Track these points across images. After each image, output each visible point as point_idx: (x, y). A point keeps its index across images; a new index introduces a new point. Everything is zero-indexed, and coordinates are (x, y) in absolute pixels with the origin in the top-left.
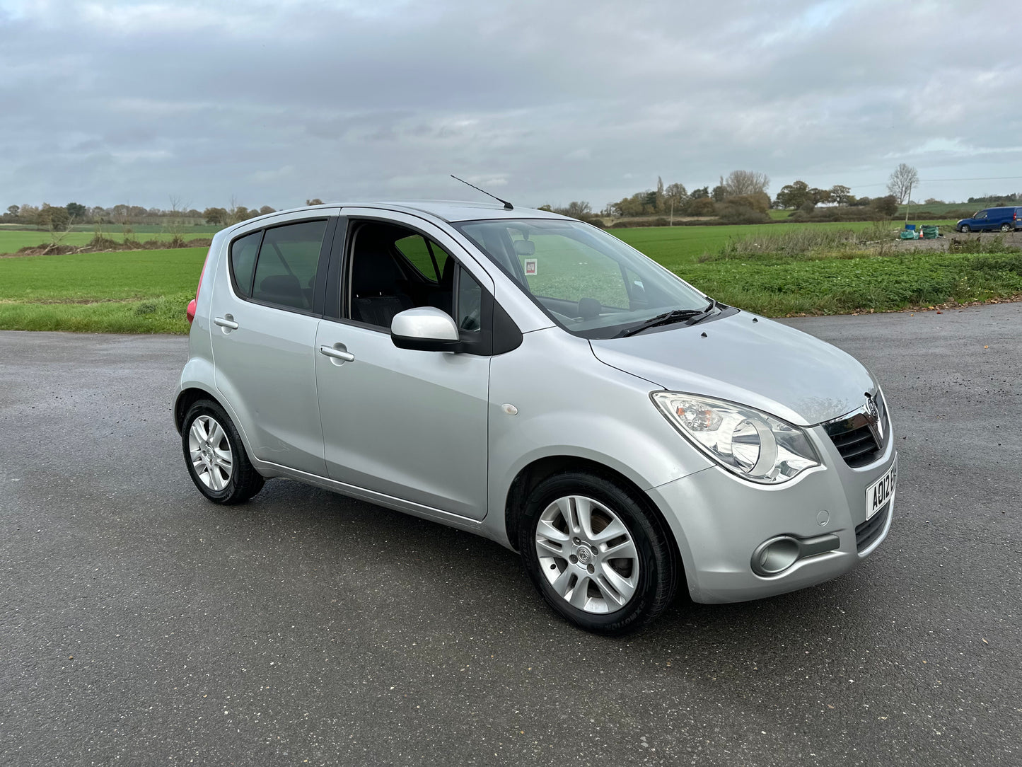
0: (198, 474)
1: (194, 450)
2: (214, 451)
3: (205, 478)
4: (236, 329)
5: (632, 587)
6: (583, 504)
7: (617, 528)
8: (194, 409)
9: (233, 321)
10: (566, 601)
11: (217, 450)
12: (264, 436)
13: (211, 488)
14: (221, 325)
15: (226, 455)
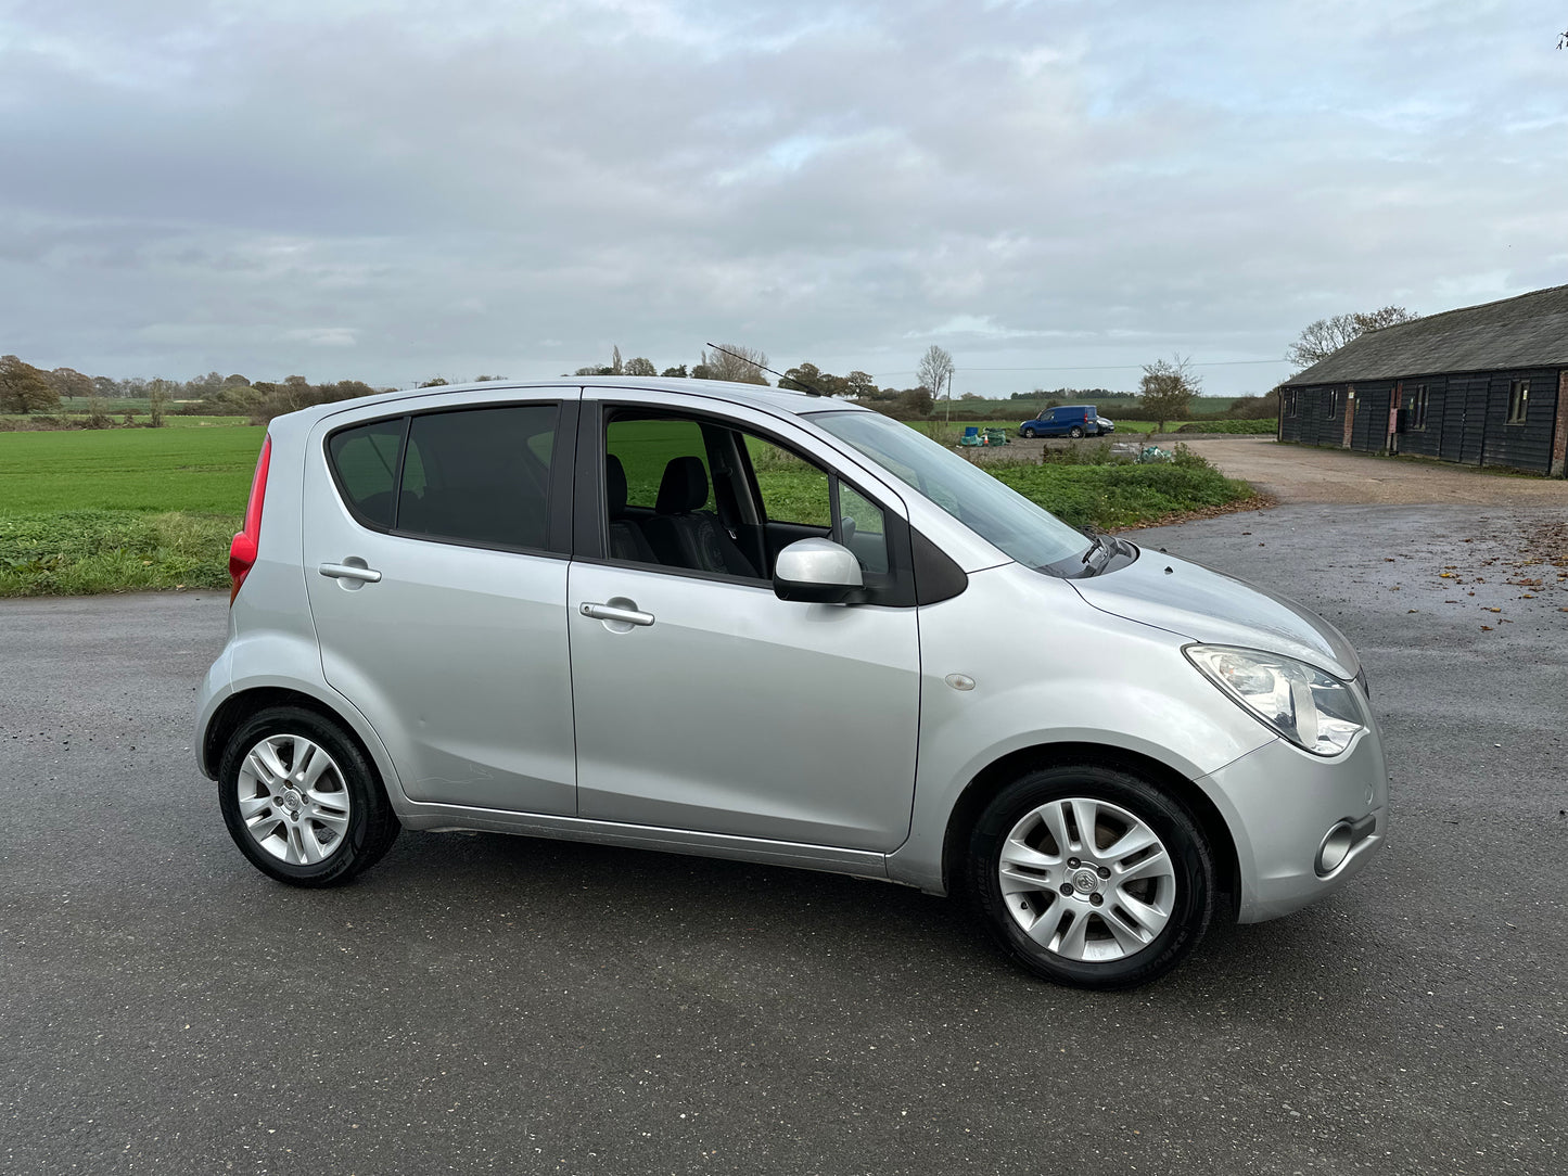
0: (258, 839)
1: (247, 798)
2: (304, 796)
3: (274, 847)
4: (376, 581)
5: (1165, 915)
6: (1085, 810)
7: (1140, 837)
8: (259, 726)
9: (367, 568)
10: (1051, 952)
11: (311, 793)
12: (431, 759)
13: (290, 861)
14: (336, 575)
15: (338, 800)
